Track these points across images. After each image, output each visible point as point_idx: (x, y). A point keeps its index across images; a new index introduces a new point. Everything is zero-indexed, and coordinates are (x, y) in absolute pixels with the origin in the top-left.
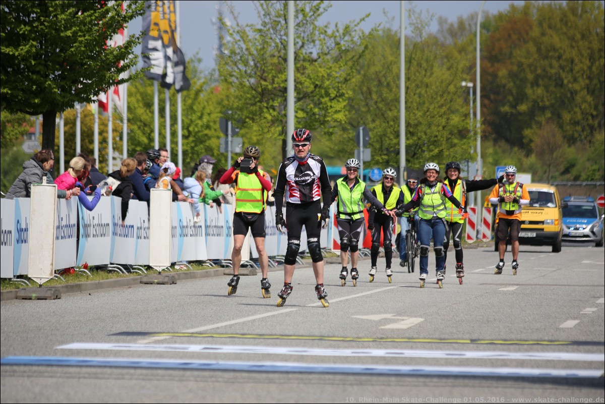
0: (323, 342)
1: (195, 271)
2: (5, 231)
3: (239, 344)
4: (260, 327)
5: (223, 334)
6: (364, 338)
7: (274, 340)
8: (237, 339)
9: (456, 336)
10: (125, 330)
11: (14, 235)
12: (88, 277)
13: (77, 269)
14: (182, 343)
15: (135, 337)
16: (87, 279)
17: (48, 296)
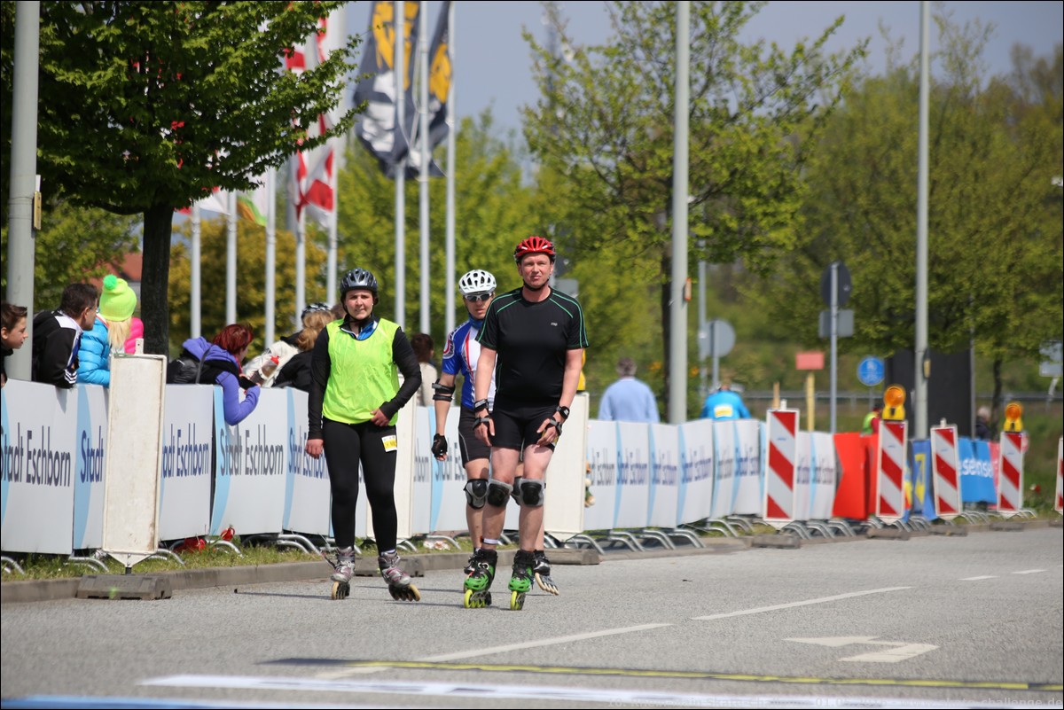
0: (714, 683)
2: (57, 453)
3: (532, 683)
4: (585, 654)
5: (502, 665)
6: (803, 678)
7: (609, 678)
8: (530, 675)
9: (999, 677)
10: (295, 654)
11: (76, 463)
12: (233, 558)
13: (212, 542)
14: (411, 679)
15: (313, 667)
16: (232, 561)
17: (143, 591)
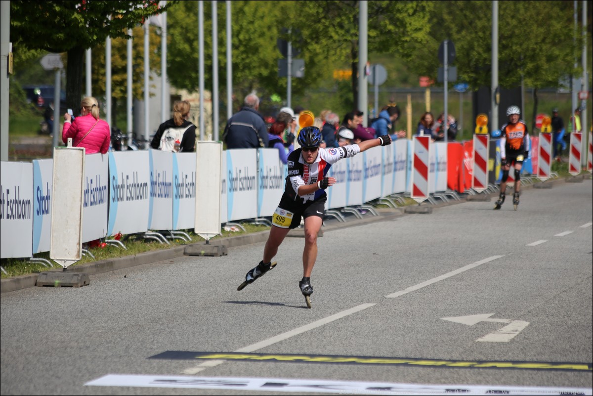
1: (250, 234)
2: (23, 200)
4: (332, 339)
5: (287, 354)
9: (570, 357)
10: (169, 347)
11: (34, 205)
12: (121, 251)
13: (109, 241)
14: (239, 373)
16: (121, 253)
17: (74, 282)
